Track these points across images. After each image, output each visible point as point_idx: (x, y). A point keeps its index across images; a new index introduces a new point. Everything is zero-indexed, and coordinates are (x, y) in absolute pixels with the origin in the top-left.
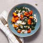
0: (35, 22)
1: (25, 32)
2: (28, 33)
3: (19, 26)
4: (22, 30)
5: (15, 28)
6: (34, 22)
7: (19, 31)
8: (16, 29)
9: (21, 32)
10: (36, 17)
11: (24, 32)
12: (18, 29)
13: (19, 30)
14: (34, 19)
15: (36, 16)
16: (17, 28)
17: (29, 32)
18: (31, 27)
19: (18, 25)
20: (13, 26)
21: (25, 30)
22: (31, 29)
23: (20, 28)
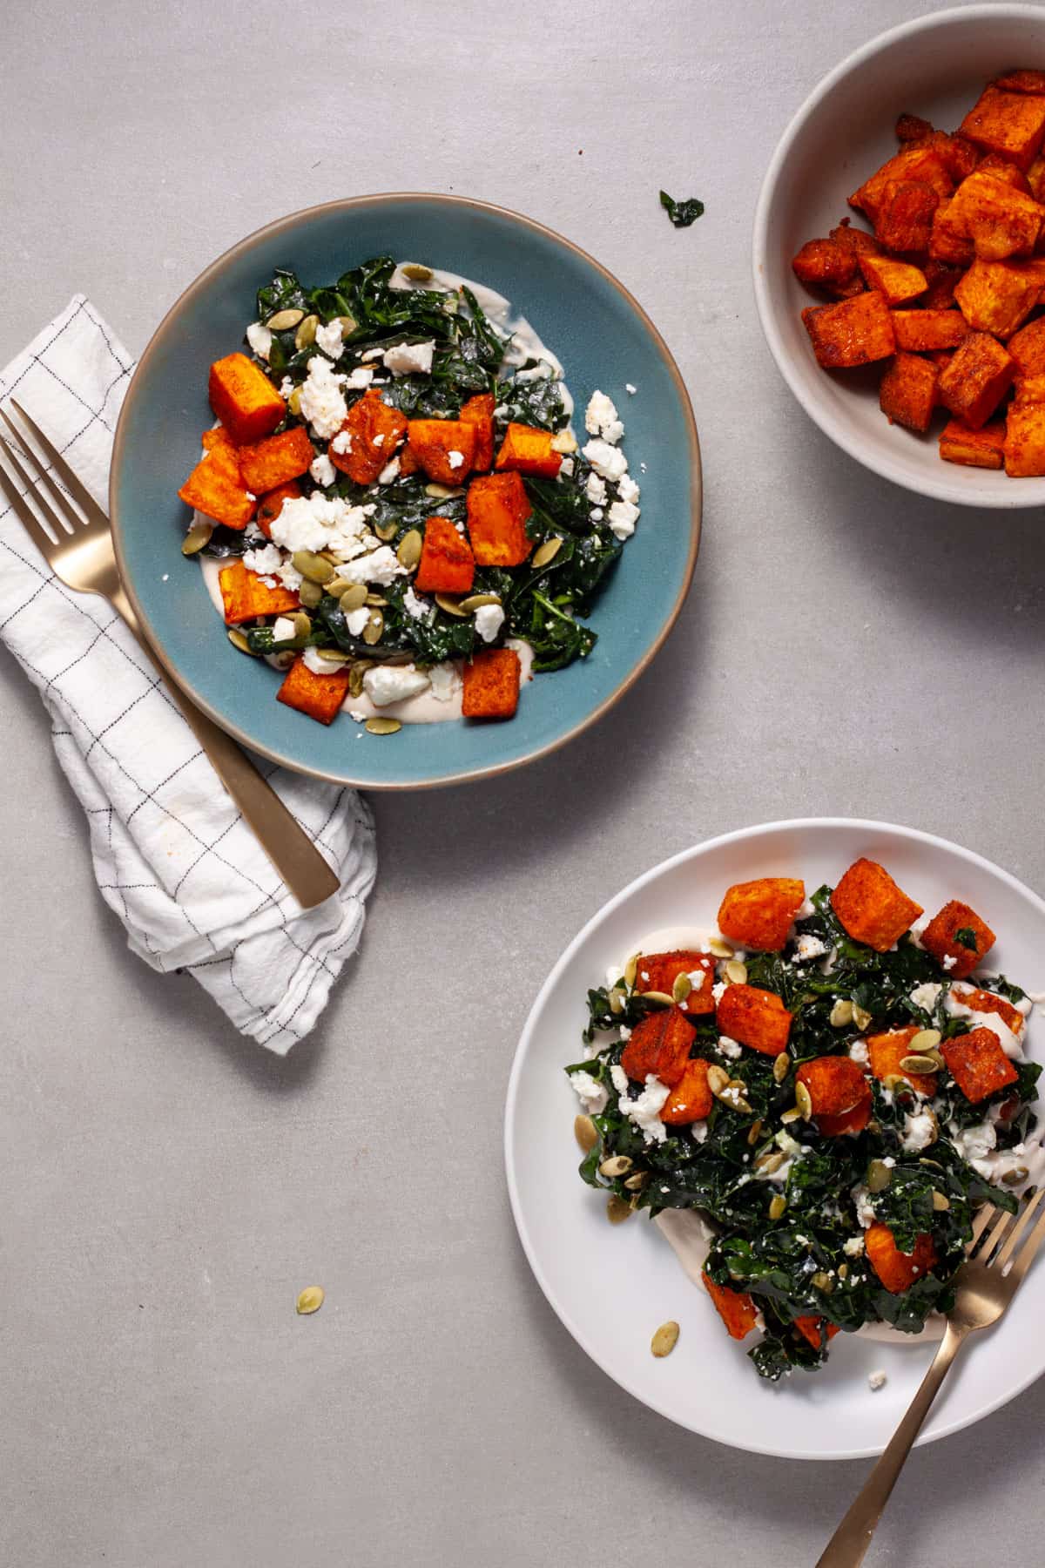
0: (607, 533)
1: (416, 711)
2: (476, 720)
3: (311, 595)
4: (376, 661)
5: (249, 623)
6: (577, 522)
7: (314, 691)
8: (259, 653)
9: (358, 707)
10: (619, 443)
11: (409, 697)
12: (295, 648)
13: (315, 661)
14: (585, 467)
15: (615, 428)
16: (284, 630)
17: (486, 700)
18: (520, 619)
19: (292, 581)
20: (220, 604)
21: (424, 660)
22: (523, 650)
23: (327, 633)
